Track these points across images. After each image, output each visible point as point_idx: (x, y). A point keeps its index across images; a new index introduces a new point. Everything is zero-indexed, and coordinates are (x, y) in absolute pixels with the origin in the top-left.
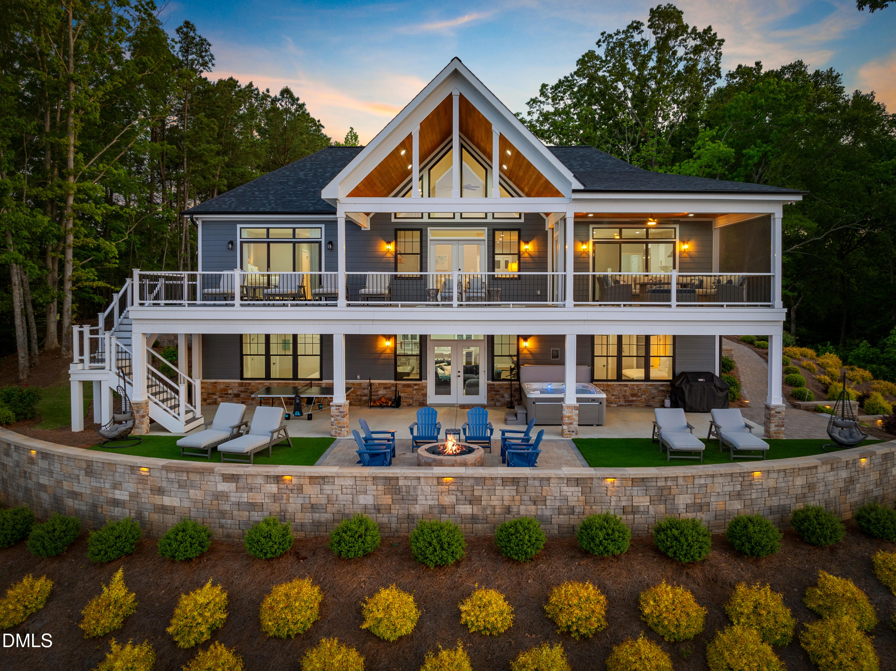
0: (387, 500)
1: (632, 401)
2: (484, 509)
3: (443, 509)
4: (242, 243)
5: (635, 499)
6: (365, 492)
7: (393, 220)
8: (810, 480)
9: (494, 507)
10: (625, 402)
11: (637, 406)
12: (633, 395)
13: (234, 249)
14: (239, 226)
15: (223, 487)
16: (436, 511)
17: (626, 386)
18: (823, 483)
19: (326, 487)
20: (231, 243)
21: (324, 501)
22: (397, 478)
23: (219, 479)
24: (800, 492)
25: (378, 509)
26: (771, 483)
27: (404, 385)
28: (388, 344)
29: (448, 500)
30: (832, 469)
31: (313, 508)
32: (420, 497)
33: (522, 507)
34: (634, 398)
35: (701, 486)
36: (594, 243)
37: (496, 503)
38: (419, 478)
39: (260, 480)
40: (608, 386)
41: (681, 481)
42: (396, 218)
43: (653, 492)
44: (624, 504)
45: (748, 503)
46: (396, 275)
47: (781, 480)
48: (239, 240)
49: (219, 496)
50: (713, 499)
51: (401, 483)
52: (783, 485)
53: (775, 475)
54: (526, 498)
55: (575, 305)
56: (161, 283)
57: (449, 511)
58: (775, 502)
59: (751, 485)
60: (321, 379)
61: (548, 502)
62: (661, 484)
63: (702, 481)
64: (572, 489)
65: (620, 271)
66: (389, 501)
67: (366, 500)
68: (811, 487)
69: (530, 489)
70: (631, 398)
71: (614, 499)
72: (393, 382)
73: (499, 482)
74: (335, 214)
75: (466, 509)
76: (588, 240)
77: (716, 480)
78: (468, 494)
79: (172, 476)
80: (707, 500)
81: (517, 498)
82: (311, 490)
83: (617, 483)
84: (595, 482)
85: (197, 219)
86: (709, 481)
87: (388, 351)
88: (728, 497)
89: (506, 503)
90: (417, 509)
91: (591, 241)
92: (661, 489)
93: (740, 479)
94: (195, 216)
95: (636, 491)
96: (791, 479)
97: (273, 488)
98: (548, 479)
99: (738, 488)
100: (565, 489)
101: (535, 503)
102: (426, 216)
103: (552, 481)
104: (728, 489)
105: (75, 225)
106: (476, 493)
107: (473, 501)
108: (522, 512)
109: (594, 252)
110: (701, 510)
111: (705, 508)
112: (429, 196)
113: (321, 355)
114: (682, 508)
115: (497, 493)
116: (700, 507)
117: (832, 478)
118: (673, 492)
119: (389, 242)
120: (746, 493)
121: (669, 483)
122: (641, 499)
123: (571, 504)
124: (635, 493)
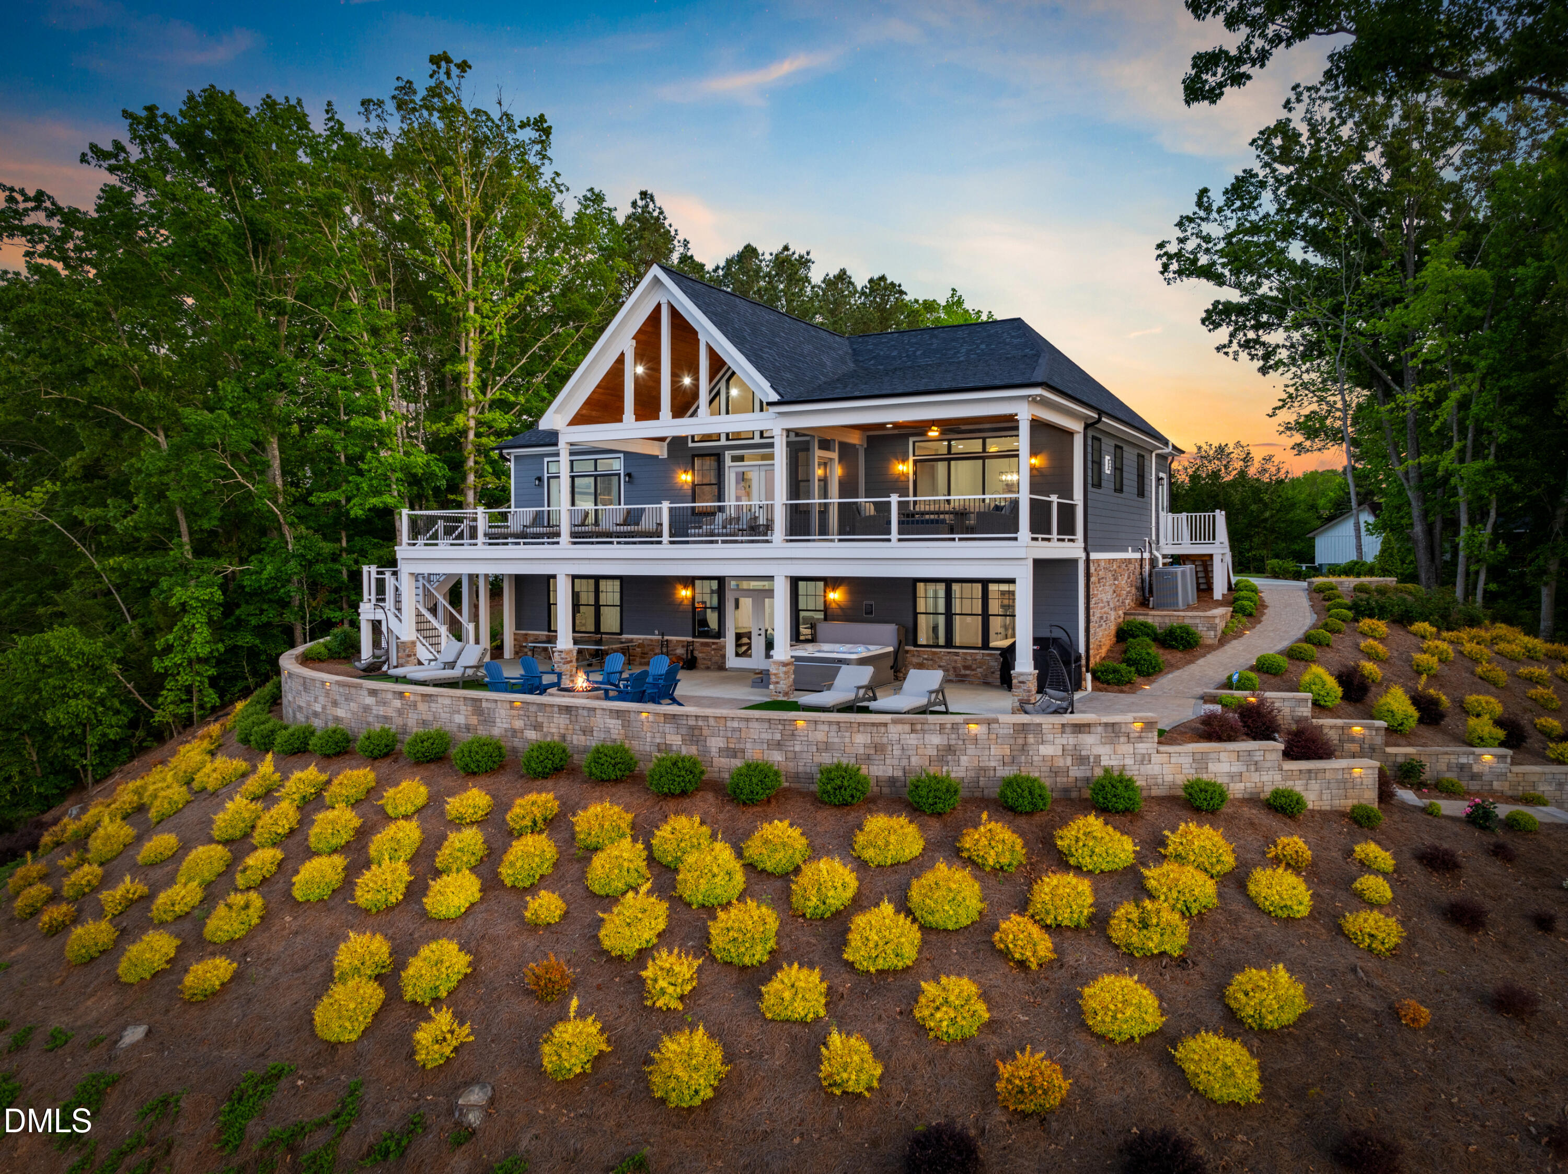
0: (474, 720)
1: (965, 676)
2: (546, 736)
3: (514, 731)
4: (549, 478)
5: (668, 737)
6: (458, 712)
7: (690, 445)
8: (877, 740)
9: (553, 734)
10: (957, 676)
11: (971, 683)
12: (966, 668)
13: (541, 485)
14: (546, 460)
15: (370, 700)
16: (509, 734)
17: (957, 654)
18: (899, 746)
19: (433, 705)
20: (540, 479)
21: (431, 718)
22: (480, 700)
23: (366, 693)
24: (861, 751)
25: (468, 728)
26: (820, 736)
27: (703, 644)
28: (684, 593)
29: (518, 724)
30: (913, 731)
31: (424, 723)
32: (498, 720)
33: (575, 737)
34: (968, 672)
35: (734, 730)
36: (915, 462)
37: (554, 730)
38: (496, 701)
39: (390, 696)
40: (935, 653)
41: (712, 722)
42: (693, 441)
43: (684, 731)
44: (658, 741)
45: (790, 755)
46: (693, 508)
47: (833, 734)
48: (546, 475)
49: (367, 709)
50: (748, 746)
51: (484, 704)
52: (836, 740)
53: (826, 727)
54: (577, 727)
55: (788, 541)
56: (441, 523)
57: (519, 735)
58: (827, 759)
59: (793, 735)
60: (621, 634)
61: (595, 734)
62: (692, 722)
63: (735, 724)
64: (614, 721)
65: (949, 494)
66: (476, 722)
67: (460, 719)
68: (879, 748)
69: (580, 719)
70: (963, 672)
71: (649, 734)
72: (690, 639)
73: (556, 709)
74: (556, 444)
75: (531, 735)
76: (907, 459)
77: (751, 725)
78: (533, 719)
79: (341, 690)
80: (742, 746)
81: (570, 727)
82: (422, 707)
83: (651, 718)
84: (632, 715)
85: (509, 454)
86: (743, 725)
87: (686, 602)
88: (765, 746)
89: (562, 731)
90: (496, 732)
91: (911, 459)
92: (692, 728)
93: (780, 727)
94: (505, 451)
95: (668, 728)
96: (848, 734)
97: (397, 703)
98: (594, 709)
99: (778, 737)
100: (608, 721)
101: (585, 733)
102: (723, 437)
103: (598, 712)
104: (765, 736)
105: (476, 462)
106: (539, 719)
107: (537, 727)
108: (575, 742)
109: (915, 473)
110: (735, 757)
111: (739, 755)
112: (727, 413)
113: (621, 606)
114: (714, 751)
115: (555, 720)
116: (733, 753)
117: (915, 742)
118: (705, 732)
119: (686, 472)
120: (788, 743)
121: (700, 723)
122: (674, 737)
123: (614, 737)
124: (667, 731)
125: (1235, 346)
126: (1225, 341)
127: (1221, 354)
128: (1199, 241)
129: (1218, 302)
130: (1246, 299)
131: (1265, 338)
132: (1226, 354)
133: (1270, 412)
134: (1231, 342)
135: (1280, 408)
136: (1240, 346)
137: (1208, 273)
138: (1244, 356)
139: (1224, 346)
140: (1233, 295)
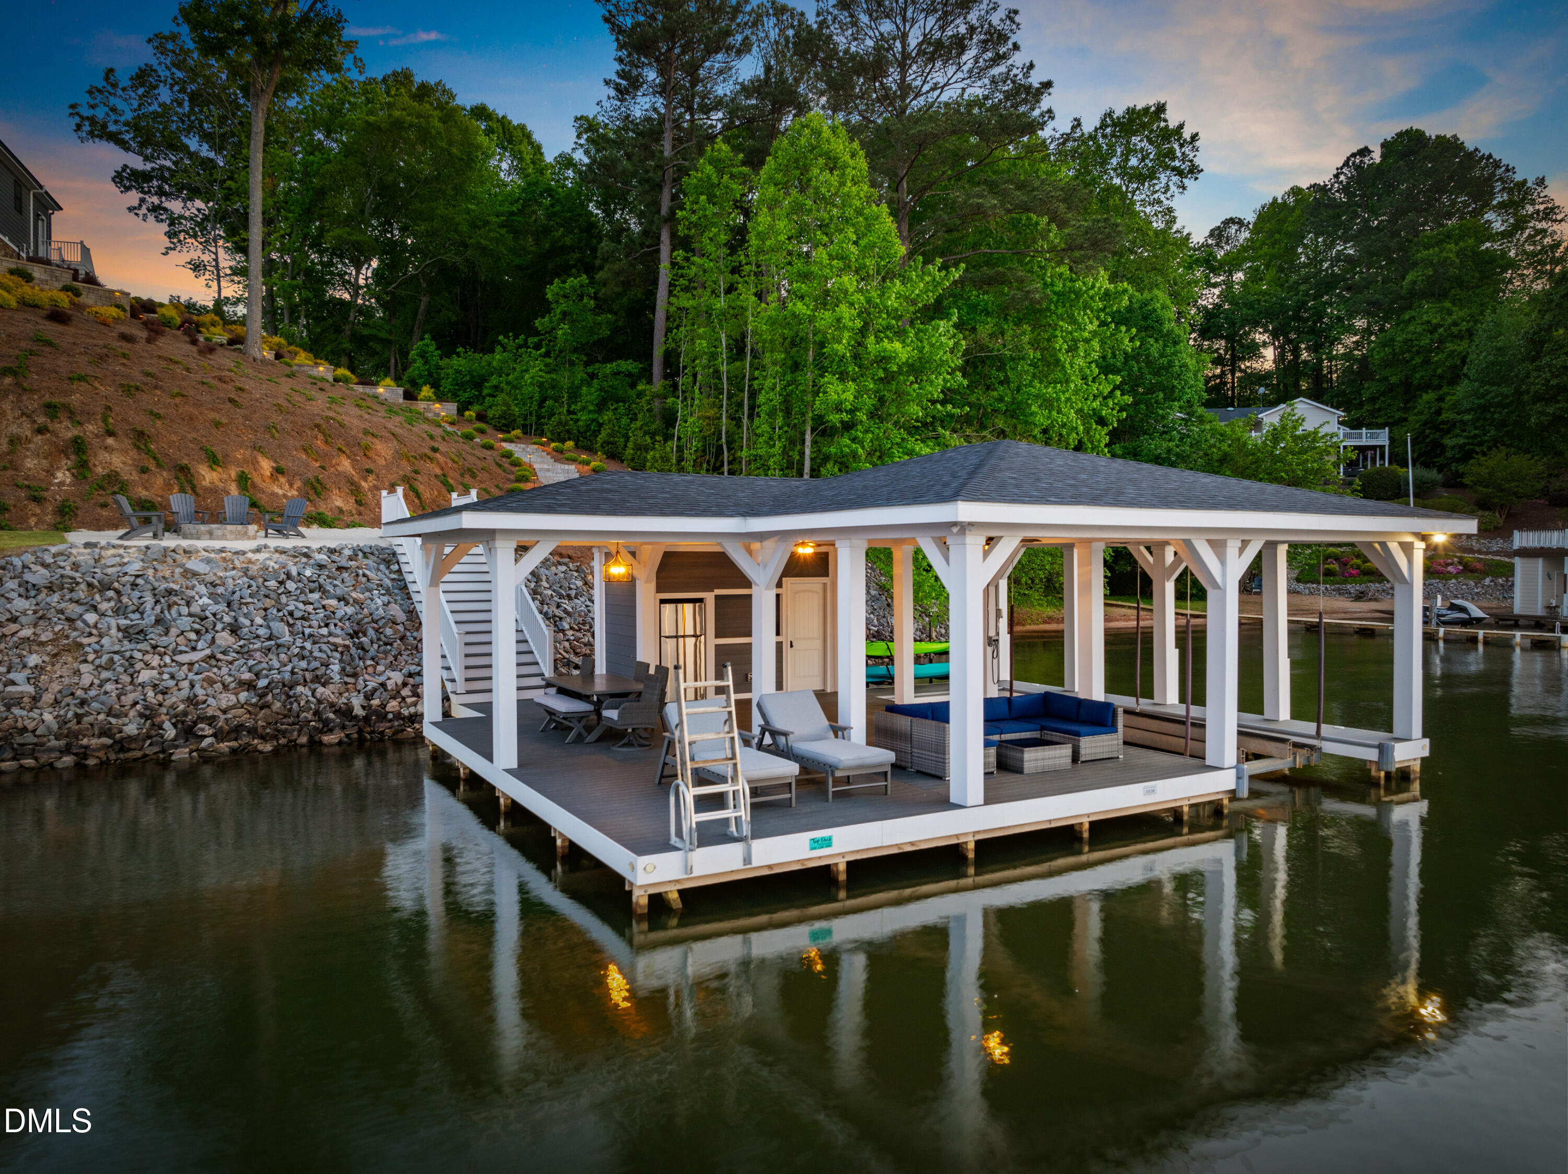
125: (144, 210)
126: (136, 203)
127: (132, 214)
128: (107, 109)
129: (126, 166)
130: (149, 166)
131: (167, 204)
132: (137, 214)
133: (164, 251)
134: (140, 205)
135: (171, 249)
136: (148, 210)
137: (115, 138)
138: (151, 218)
139: (135, 208)
140: (137, 163)
